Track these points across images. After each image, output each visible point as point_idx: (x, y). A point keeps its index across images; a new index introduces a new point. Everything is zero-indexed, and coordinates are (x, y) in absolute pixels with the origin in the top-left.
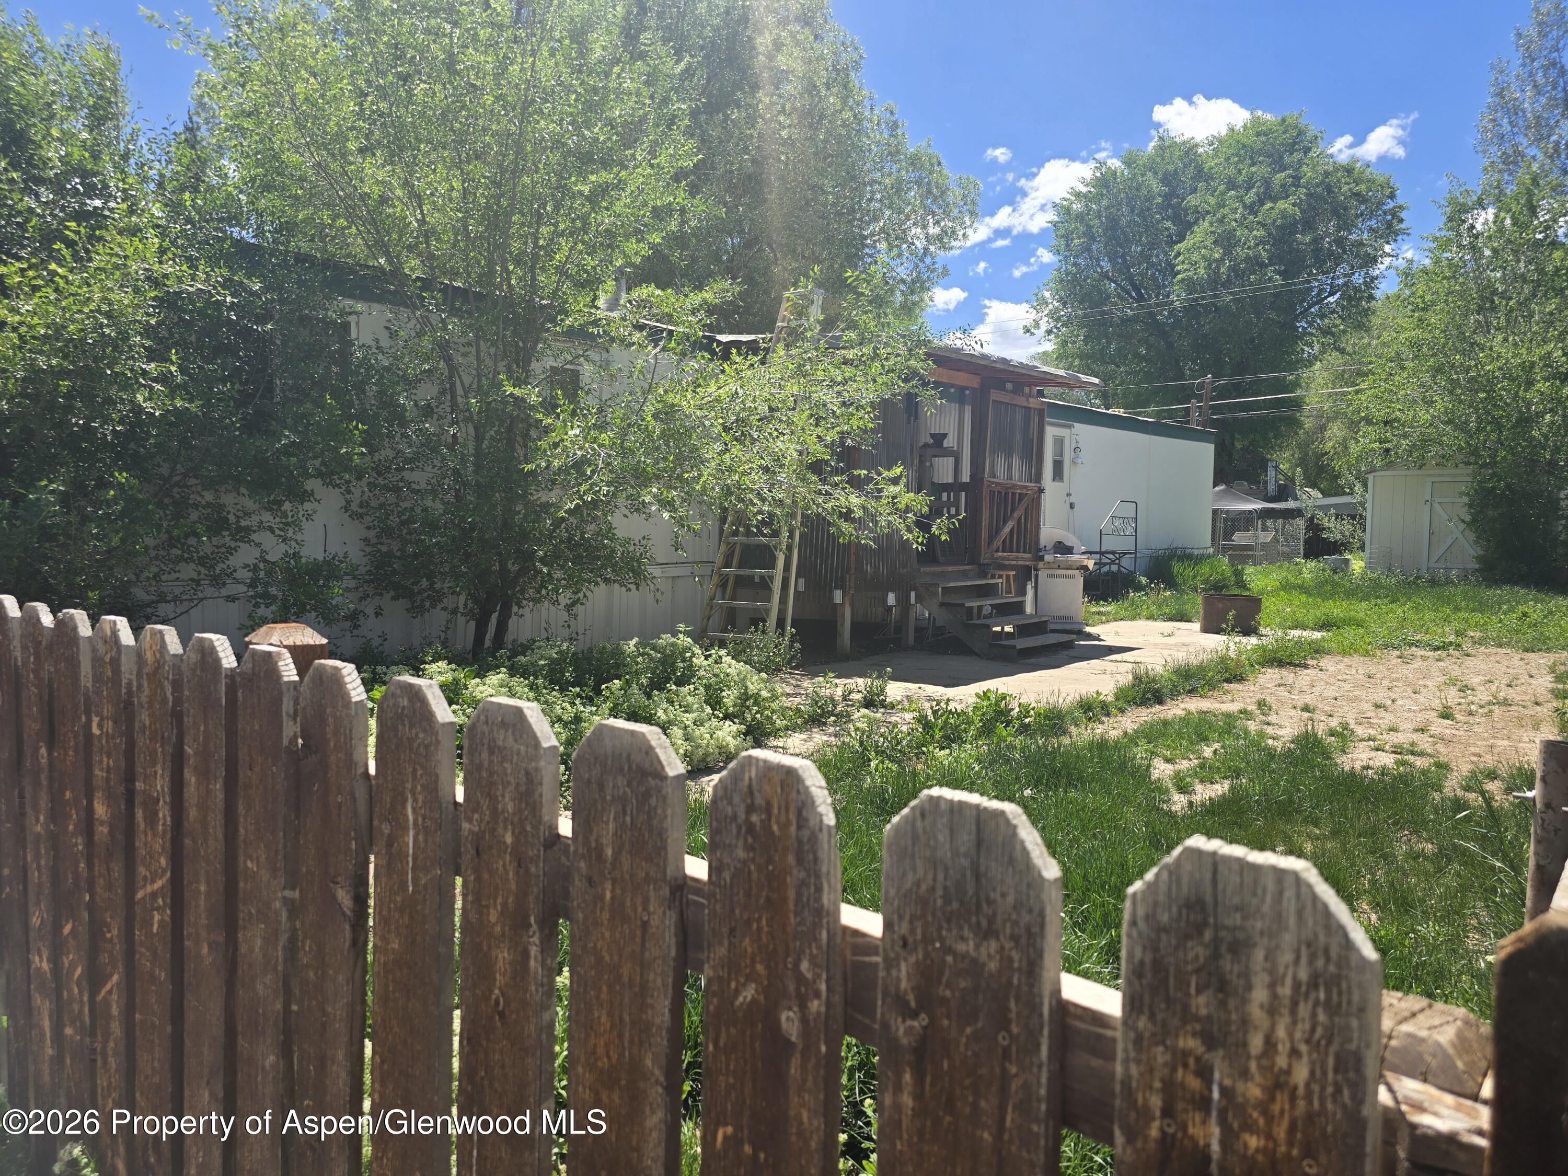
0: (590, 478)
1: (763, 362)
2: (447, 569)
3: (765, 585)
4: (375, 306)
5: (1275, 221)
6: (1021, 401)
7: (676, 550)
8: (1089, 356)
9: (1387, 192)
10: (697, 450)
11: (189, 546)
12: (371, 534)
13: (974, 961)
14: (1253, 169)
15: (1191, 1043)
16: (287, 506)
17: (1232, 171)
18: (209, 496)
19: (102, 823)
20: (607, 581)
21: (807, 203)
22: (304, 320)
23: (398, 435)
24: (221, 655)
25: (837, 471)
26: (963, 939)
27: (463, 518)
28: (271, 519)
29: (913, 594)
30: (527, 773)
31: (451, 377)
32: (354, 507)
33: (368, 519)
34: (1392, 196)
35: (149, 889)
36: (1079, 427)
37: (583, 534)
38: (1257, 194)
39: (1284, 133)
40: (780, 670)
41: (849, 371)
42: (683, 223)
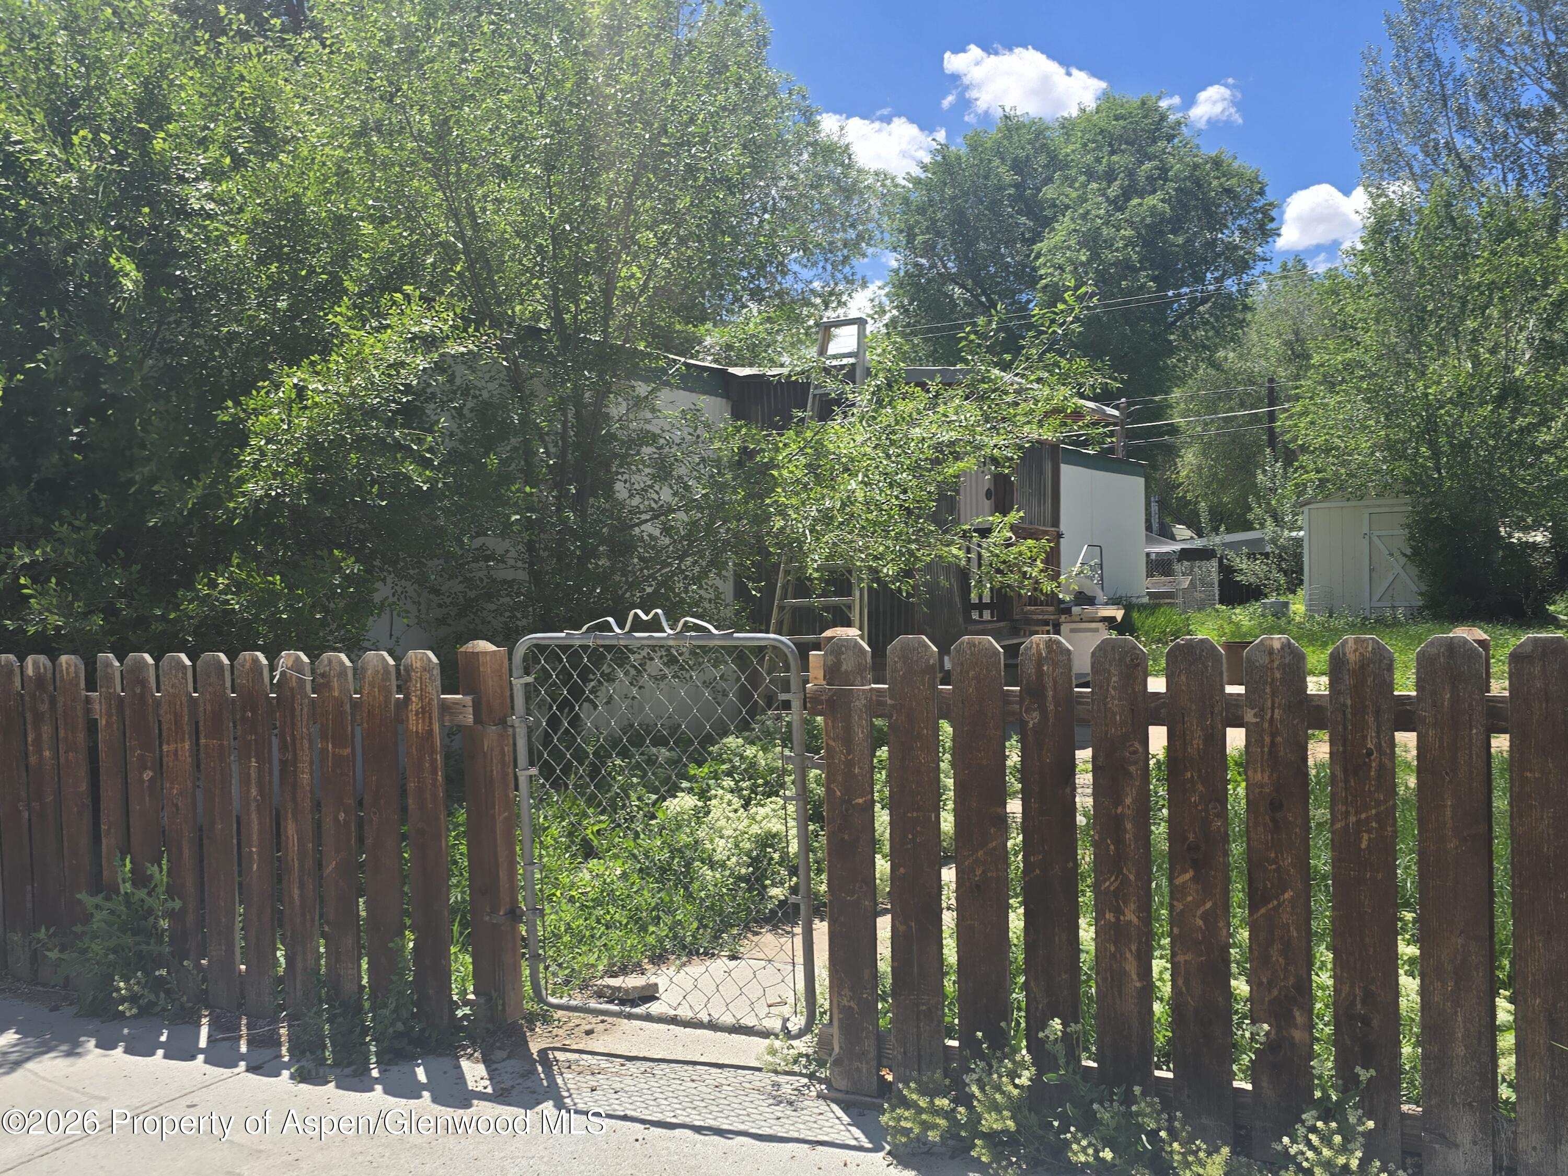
5: (1143, 219)
9: (1257, 188)
14: (1115, 158)
17: (1089, 158)
34: (1261, 193)
38: (1121, 187)
39: (1145, 117)
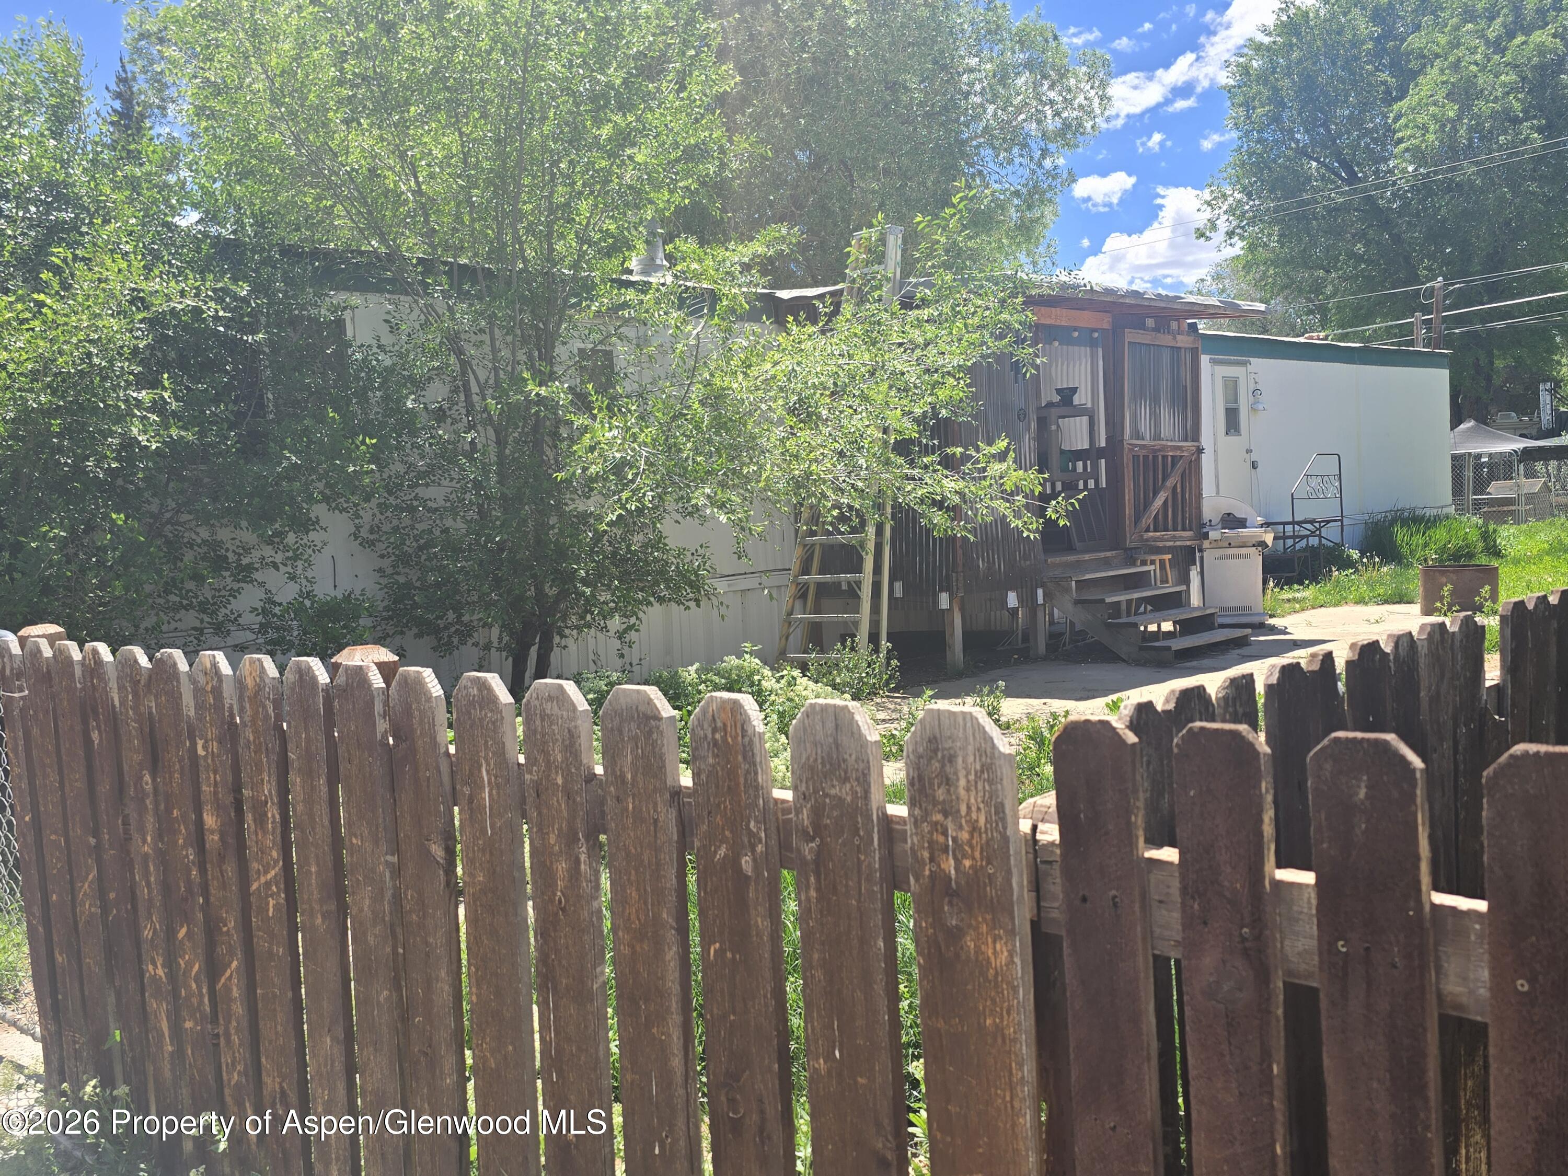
0: (633, 481)
1: (823, 332)
2: (475, 598)
3: (853, 593)
4: (371, 297)
5: (1529, 59)
6: (1166, 340)
7: (739, 558)
8: (1287, 262)
10: (754, 438)
11: (188, 591)
12: (386, 563)
13: (840, 798)
15: (938, 817)
16: (291, 538)
18: (204, 533)
19: (212, 832)
20: (661, 600)
21: (886, 106)
22: (294, 322)
23: (409, 445)
24: (317, 673)
25: (927, 450)
26: (833, 786)
27: (490, 539)
28: (273, 553)
29: (1040, 592)
30: (569, 731)
31: (464, 373)
32: (364, 533)
33: (381, 546)
35: (263, 880)
36: (1259, 364)
37: (628, 547)
38: (1504, 25)
40: (875, 694)
41: (931, 331)
42: (723, 166)
